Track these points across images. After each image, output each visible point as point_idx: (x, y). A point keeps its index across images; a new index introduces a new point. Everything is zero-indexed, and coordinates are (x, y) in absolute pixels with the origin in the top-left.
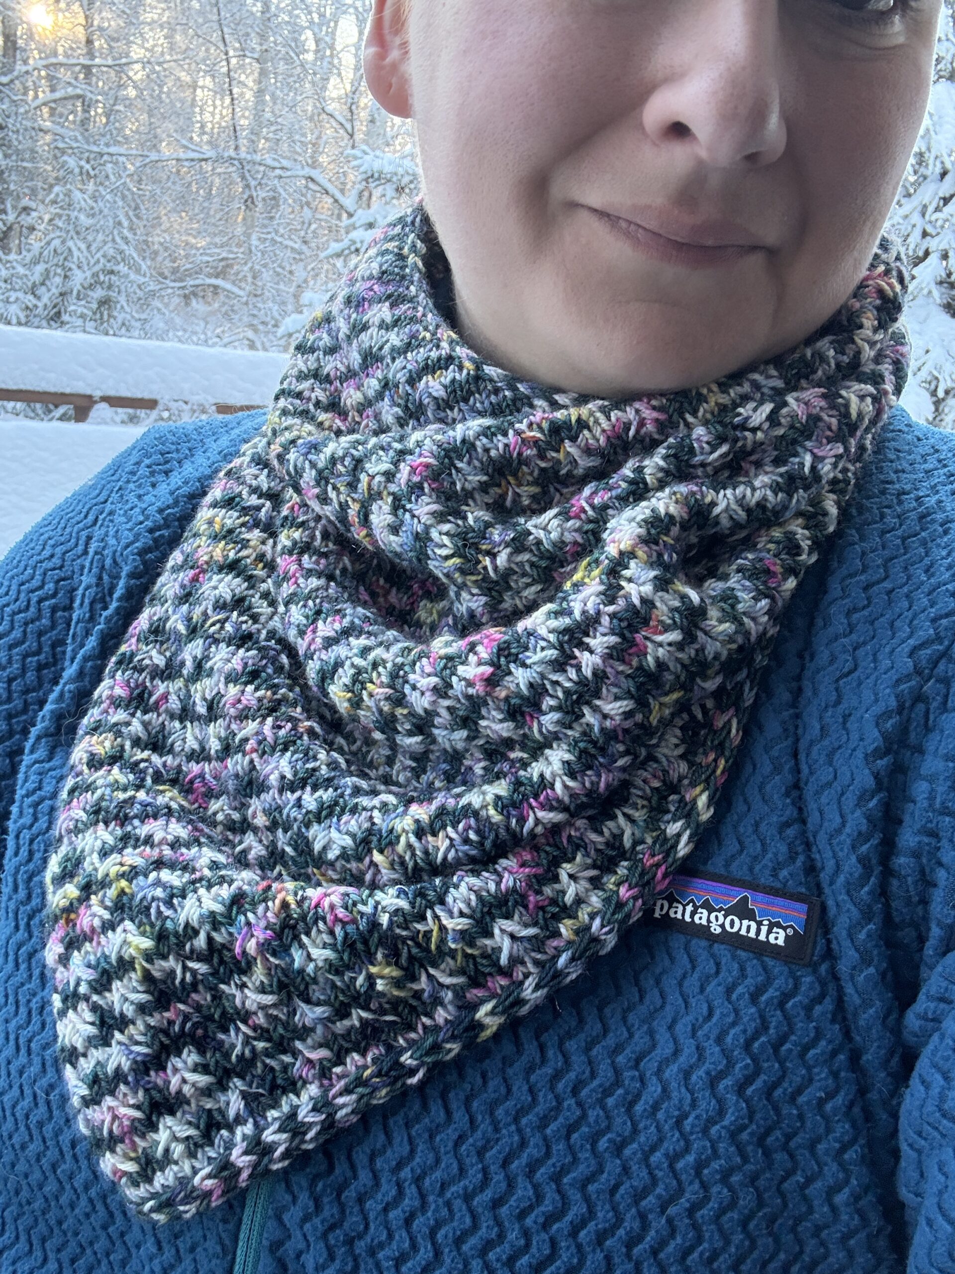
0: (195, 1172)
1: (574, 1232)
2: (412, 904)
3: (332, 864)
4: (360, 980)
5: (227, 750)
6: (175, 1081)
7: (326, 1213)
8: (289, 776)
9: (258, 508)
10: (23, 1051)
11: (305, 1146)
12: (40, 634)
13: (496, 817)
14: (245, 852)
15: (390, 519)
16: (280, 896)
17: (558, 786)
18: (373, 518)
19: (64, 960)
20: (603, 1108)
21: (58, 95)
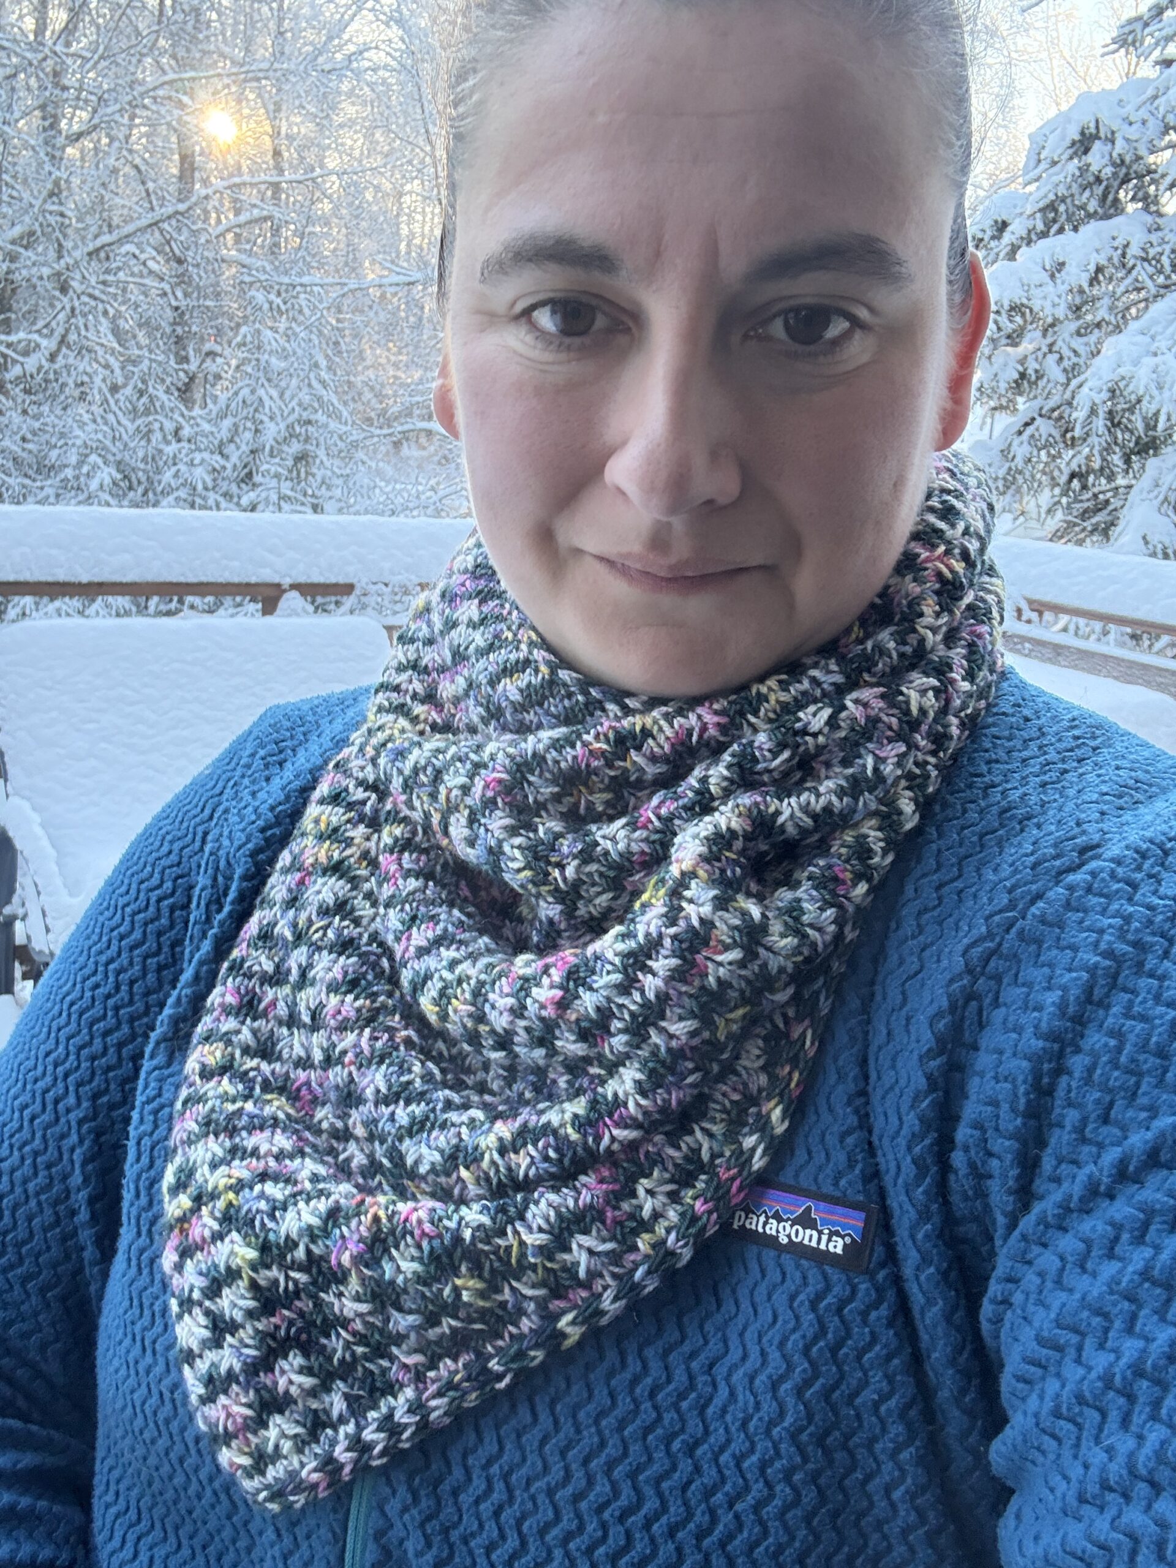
0: (303, 1465)
1: (648, 1525)
2: (493, 1219)
3: (423, 1178)
4: (447, 1291)
5: (329, 1061)
6: (282, 1382)
7: (424, 1503)
8: (384, 1090)
9: (364, 803)
10: (149, 1352)
11: (401, 1445)
12: (159, 934)
13: (574, 1136)
14: (348, 1160)
15: (466, 832)
16: (372, 1211)
17: (631, 1105)
18: (451, 829)
19: (179, 1267)
20: (678, 1411)
21: (243, 218)
